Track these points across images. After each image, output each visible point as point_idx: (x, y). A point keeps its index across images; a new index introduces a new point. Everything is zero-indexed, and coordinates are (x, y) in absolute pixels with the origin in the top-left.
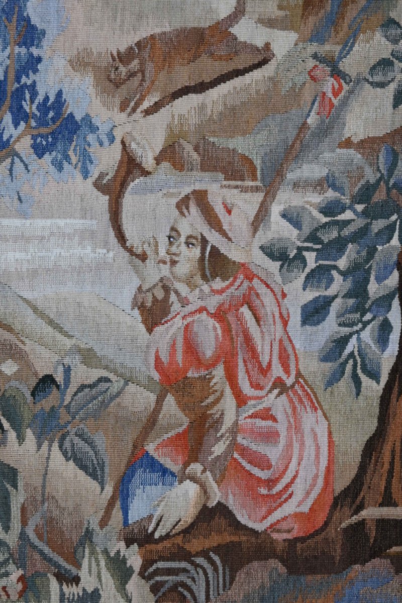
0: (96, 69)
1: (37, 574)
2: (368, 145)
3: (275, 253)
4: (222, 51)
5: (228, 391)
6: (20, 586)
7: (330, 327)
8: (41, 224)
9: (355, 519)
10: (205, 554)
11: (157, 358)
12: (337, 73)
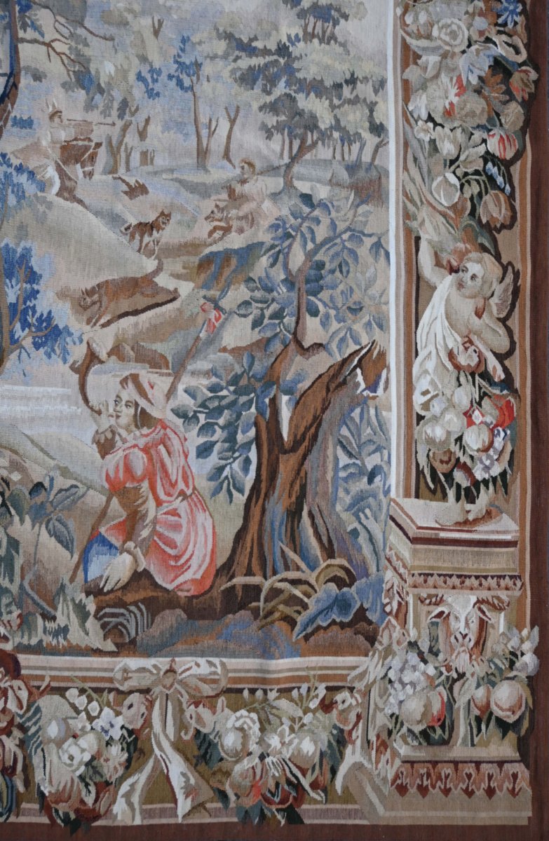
0: (72, 299)
1: (29, 614)
2: (237, 351)
3: (181, 413)
4: (149, 292)
5: (151, 496)
6: (18, 621)
7: (213, 460)
8: (37, 390)
9: (229, 584)
10: (135, 604)
11: (107, 475)
12: (218, 308)
